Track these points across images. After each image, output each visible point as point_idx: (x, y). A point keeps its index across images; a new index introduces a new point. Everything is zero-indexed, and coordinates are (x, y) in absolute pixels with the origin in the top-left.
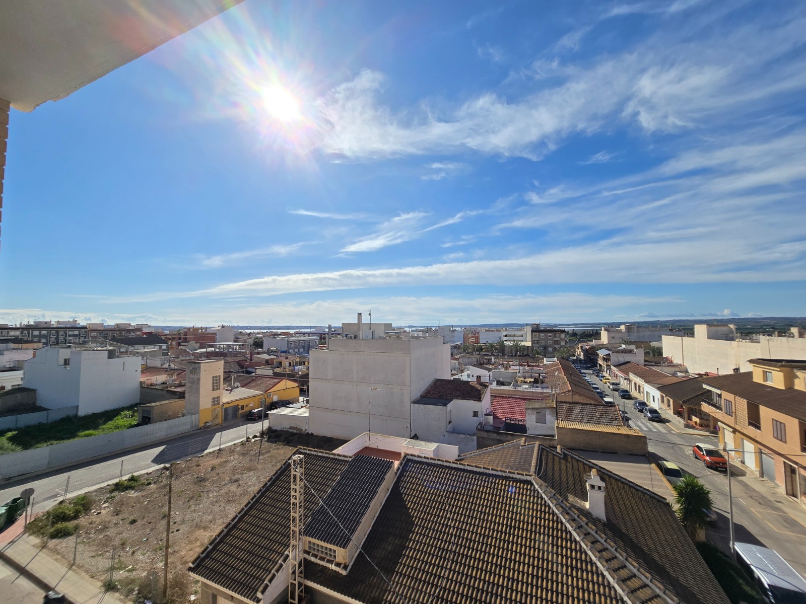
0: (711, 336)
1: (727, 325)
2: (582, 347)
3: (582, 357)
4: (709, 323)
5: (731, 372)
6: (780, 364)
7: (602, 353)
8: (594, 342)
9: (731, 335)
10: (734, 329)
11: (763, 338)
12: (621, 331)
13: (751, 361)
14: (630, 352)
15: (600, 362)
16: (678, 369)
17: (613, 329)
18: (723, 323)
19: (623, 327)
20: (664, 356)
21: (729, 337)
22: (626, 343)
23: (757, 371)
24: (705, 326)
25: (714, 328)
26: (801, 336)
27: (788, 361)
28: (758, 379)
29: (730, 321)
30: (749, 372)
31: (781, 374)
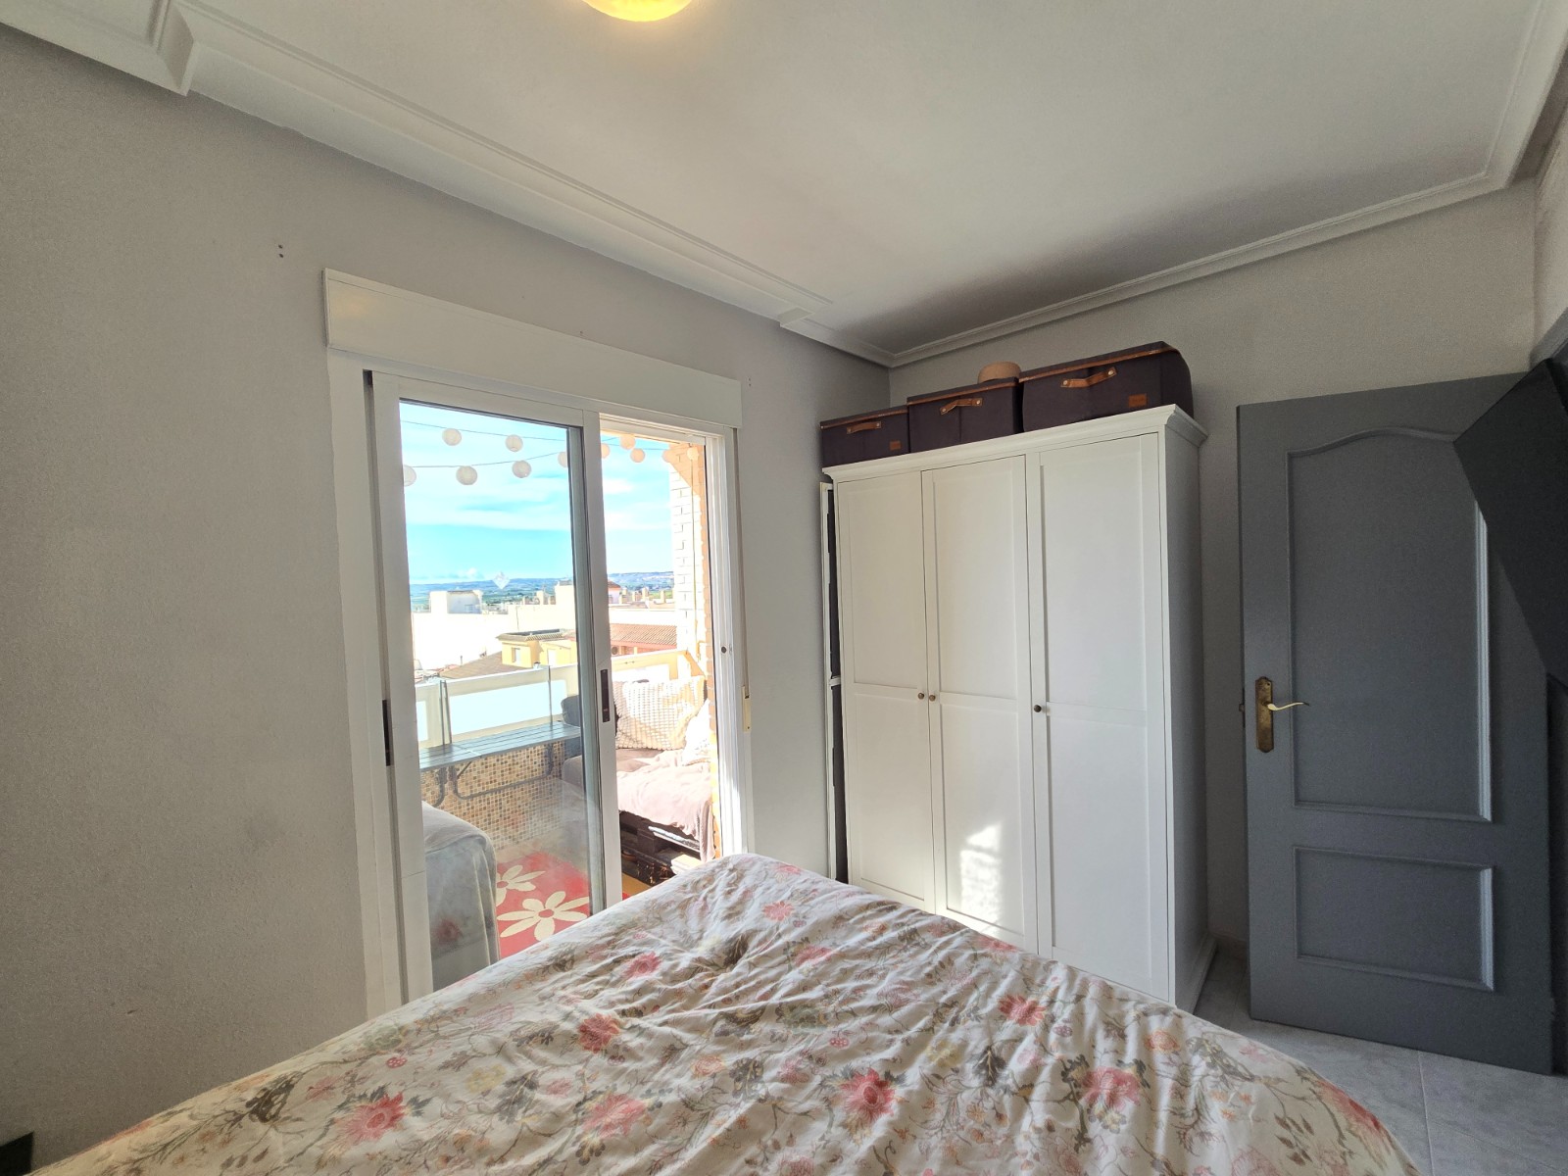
0: (453, 610)
1: (470, 592)
4: (452, 589)
5: (477, 657)
6: (527, 637)
9: (477, 606)
10: (480, 597)
11: (511, 607)
13: (500, 638)
18: (467, 588)
21: (473, 609)
23: (506, 650)
24: (444, 593)
25: (456, 596)
26: (546, 603)
27: (535, 633)
28: (507, 660)
29: (476, 585)
30: (499, 655)
31: (528, 649)
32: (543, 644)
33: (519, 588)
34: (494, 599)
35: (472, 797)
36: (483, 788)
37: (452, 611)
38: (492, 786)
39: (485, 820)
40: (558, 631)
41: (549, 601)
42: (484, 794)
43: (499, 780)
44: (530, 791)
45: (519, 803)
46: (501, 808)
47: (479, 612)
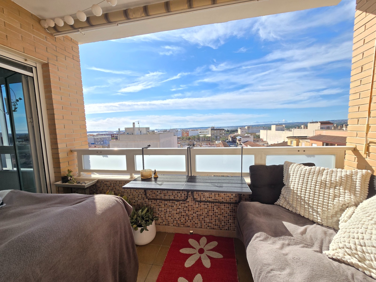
2: (231, 136)
3: (231, 140)
4: (277, 125)
5: (282, 142)
6: (296, 138)
7: (238, 138)
8: (236, 134)
10: (284, 127)
12: (245, 129)
13: (287, 137)
14: (248, 137)
15: (237, 141)
16: (265, 143)
17: (243, 128)
18: (282, 124)
19: (246, 127)
20: (261, 138)
21: (282, 130)
22: (247, 133)
23: (289, 141)
24: (275, 126)
25: (278, 126)
26: (304, 128)
27: (298, 137)
28: (289, 144)
29: (284, 124)
30: (287, 142)
31: (296, 141)
32: (301, 141)
33: (298, 125)
34: (289, 127)
35: (200, 202)
36: (206, 199)
37: (276, 130)
38: (210, 199)
39: (206, 214)
40: (307, 137)
41: (305, 128)
42: (206, 202)
43: (213, 198)
44: (228, 208)
45: (223, 211)
46: (213, 211)
47: (284, 130)
